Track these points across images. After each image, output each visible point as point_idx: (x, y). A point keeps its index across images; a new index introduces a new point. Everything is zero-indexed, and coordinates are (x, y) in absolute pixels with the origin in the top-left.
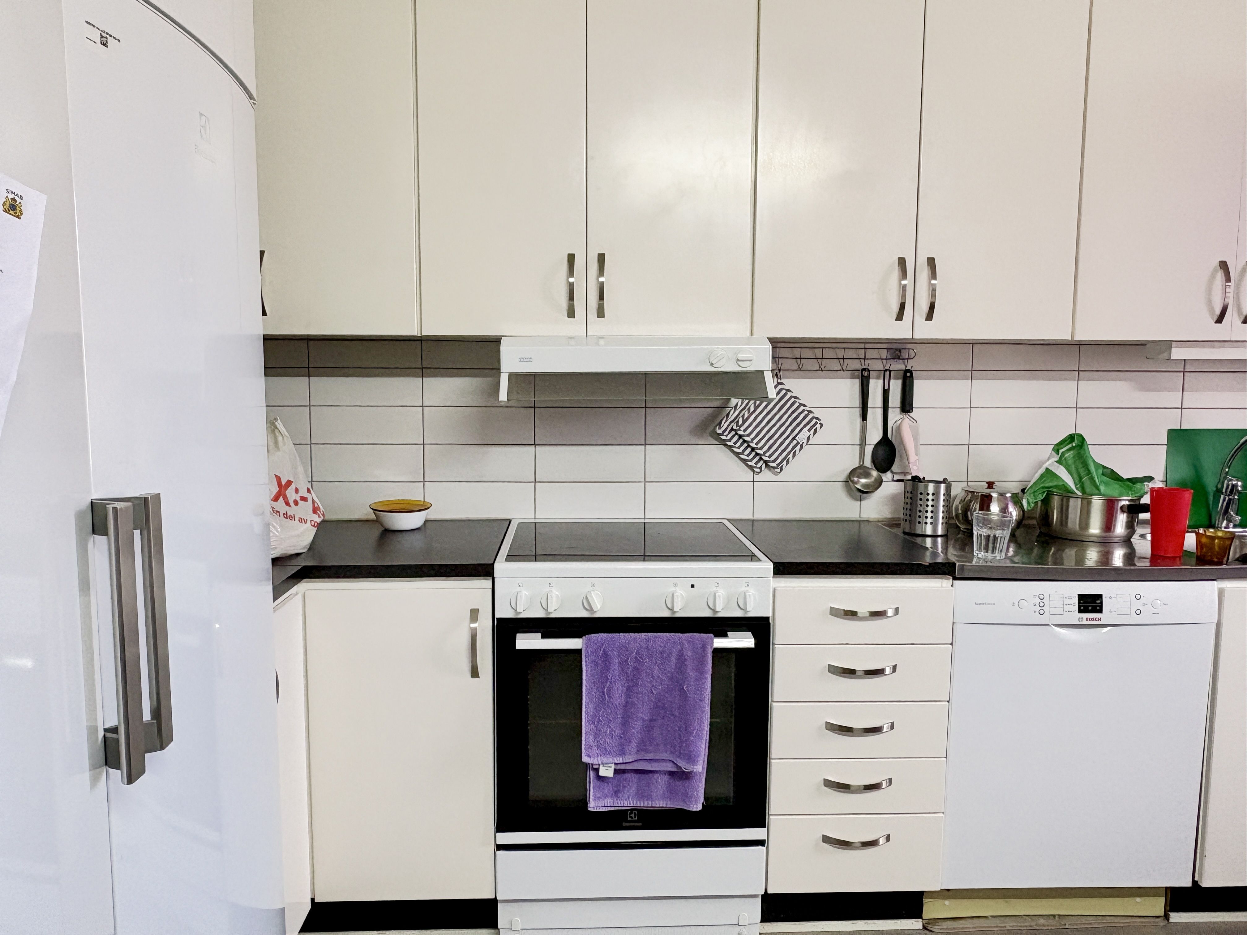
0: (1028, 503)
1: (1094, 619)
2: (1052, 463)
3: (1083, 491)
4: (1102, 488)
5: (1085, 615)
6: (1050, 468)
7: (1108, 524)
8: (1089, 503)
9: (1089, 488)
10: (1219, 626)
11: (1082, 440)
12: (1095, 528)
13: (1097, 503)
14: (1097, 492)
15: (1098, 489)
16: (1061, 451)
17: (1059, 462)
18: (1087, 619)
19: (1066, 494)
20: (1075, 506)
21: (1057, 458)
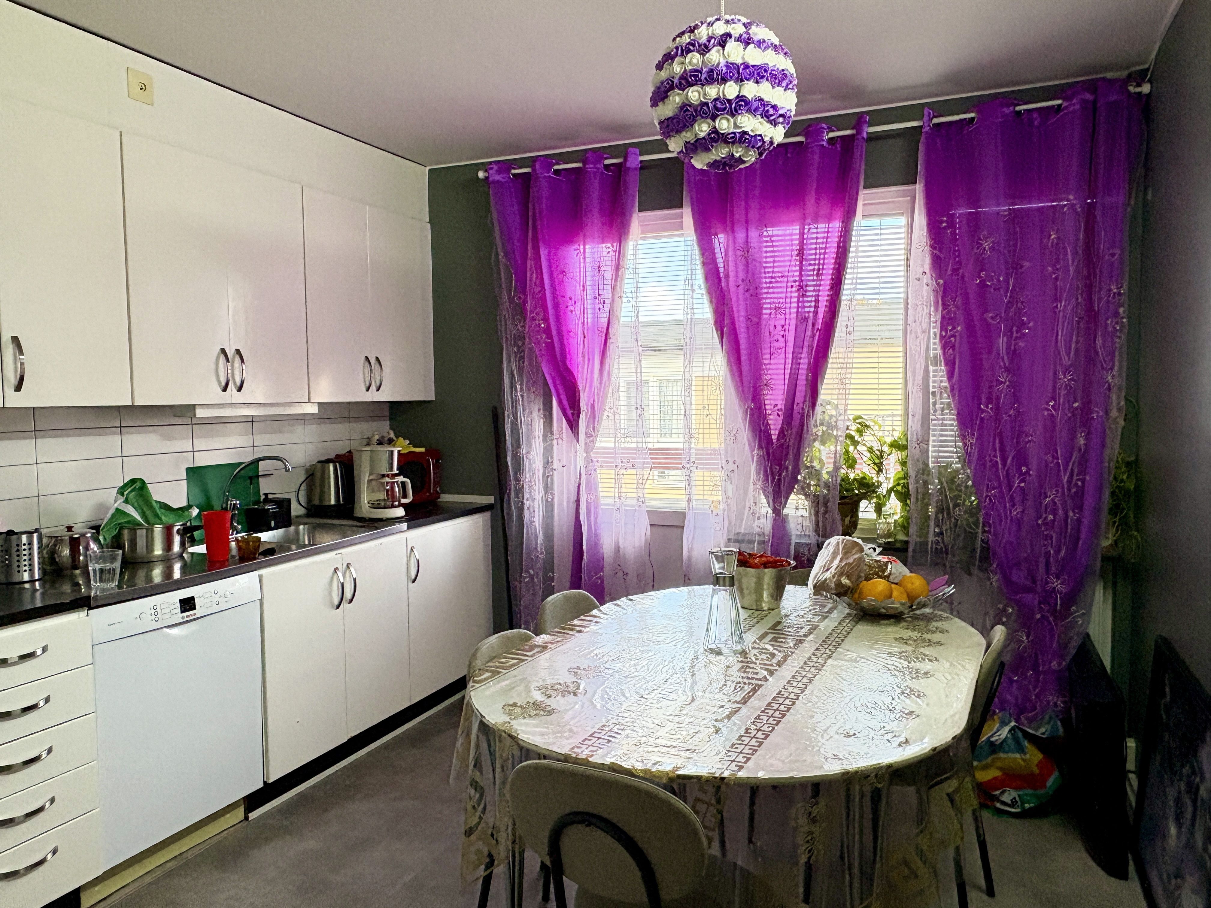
0: (105, 539)
1: (191, 615)
2: (120, 504)
3: (147, 521)
4: (163, 518)
5: (185, 614)
6: (120, 508)
7: (168, 544)
8: (152, 531)
9: (152, 519)
10: (261, 601)
11: (143, 482)
12: (158, 551)
13: (158, 529)
14: (159, 521)
15: (160, 519)
16: (126, 493)
17: (126, 501)
18: (187, 616)
19: (134, 526)
20: (141, 533)
21: (122, 499)
